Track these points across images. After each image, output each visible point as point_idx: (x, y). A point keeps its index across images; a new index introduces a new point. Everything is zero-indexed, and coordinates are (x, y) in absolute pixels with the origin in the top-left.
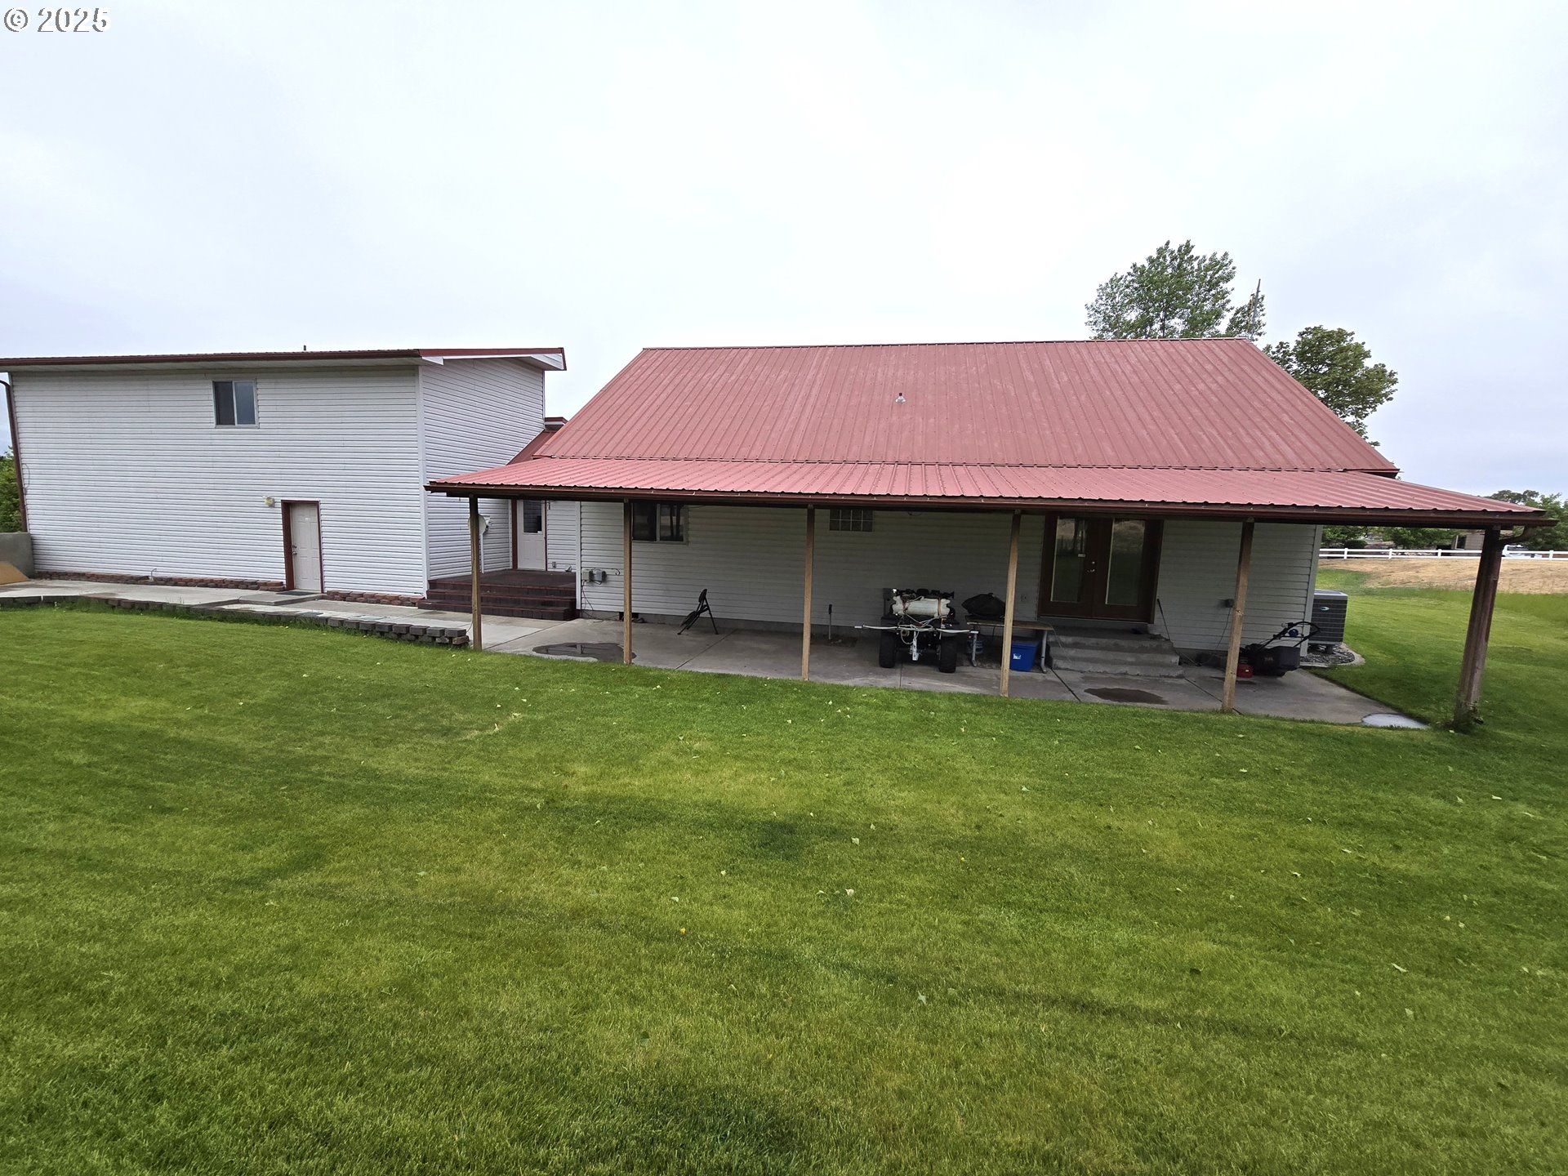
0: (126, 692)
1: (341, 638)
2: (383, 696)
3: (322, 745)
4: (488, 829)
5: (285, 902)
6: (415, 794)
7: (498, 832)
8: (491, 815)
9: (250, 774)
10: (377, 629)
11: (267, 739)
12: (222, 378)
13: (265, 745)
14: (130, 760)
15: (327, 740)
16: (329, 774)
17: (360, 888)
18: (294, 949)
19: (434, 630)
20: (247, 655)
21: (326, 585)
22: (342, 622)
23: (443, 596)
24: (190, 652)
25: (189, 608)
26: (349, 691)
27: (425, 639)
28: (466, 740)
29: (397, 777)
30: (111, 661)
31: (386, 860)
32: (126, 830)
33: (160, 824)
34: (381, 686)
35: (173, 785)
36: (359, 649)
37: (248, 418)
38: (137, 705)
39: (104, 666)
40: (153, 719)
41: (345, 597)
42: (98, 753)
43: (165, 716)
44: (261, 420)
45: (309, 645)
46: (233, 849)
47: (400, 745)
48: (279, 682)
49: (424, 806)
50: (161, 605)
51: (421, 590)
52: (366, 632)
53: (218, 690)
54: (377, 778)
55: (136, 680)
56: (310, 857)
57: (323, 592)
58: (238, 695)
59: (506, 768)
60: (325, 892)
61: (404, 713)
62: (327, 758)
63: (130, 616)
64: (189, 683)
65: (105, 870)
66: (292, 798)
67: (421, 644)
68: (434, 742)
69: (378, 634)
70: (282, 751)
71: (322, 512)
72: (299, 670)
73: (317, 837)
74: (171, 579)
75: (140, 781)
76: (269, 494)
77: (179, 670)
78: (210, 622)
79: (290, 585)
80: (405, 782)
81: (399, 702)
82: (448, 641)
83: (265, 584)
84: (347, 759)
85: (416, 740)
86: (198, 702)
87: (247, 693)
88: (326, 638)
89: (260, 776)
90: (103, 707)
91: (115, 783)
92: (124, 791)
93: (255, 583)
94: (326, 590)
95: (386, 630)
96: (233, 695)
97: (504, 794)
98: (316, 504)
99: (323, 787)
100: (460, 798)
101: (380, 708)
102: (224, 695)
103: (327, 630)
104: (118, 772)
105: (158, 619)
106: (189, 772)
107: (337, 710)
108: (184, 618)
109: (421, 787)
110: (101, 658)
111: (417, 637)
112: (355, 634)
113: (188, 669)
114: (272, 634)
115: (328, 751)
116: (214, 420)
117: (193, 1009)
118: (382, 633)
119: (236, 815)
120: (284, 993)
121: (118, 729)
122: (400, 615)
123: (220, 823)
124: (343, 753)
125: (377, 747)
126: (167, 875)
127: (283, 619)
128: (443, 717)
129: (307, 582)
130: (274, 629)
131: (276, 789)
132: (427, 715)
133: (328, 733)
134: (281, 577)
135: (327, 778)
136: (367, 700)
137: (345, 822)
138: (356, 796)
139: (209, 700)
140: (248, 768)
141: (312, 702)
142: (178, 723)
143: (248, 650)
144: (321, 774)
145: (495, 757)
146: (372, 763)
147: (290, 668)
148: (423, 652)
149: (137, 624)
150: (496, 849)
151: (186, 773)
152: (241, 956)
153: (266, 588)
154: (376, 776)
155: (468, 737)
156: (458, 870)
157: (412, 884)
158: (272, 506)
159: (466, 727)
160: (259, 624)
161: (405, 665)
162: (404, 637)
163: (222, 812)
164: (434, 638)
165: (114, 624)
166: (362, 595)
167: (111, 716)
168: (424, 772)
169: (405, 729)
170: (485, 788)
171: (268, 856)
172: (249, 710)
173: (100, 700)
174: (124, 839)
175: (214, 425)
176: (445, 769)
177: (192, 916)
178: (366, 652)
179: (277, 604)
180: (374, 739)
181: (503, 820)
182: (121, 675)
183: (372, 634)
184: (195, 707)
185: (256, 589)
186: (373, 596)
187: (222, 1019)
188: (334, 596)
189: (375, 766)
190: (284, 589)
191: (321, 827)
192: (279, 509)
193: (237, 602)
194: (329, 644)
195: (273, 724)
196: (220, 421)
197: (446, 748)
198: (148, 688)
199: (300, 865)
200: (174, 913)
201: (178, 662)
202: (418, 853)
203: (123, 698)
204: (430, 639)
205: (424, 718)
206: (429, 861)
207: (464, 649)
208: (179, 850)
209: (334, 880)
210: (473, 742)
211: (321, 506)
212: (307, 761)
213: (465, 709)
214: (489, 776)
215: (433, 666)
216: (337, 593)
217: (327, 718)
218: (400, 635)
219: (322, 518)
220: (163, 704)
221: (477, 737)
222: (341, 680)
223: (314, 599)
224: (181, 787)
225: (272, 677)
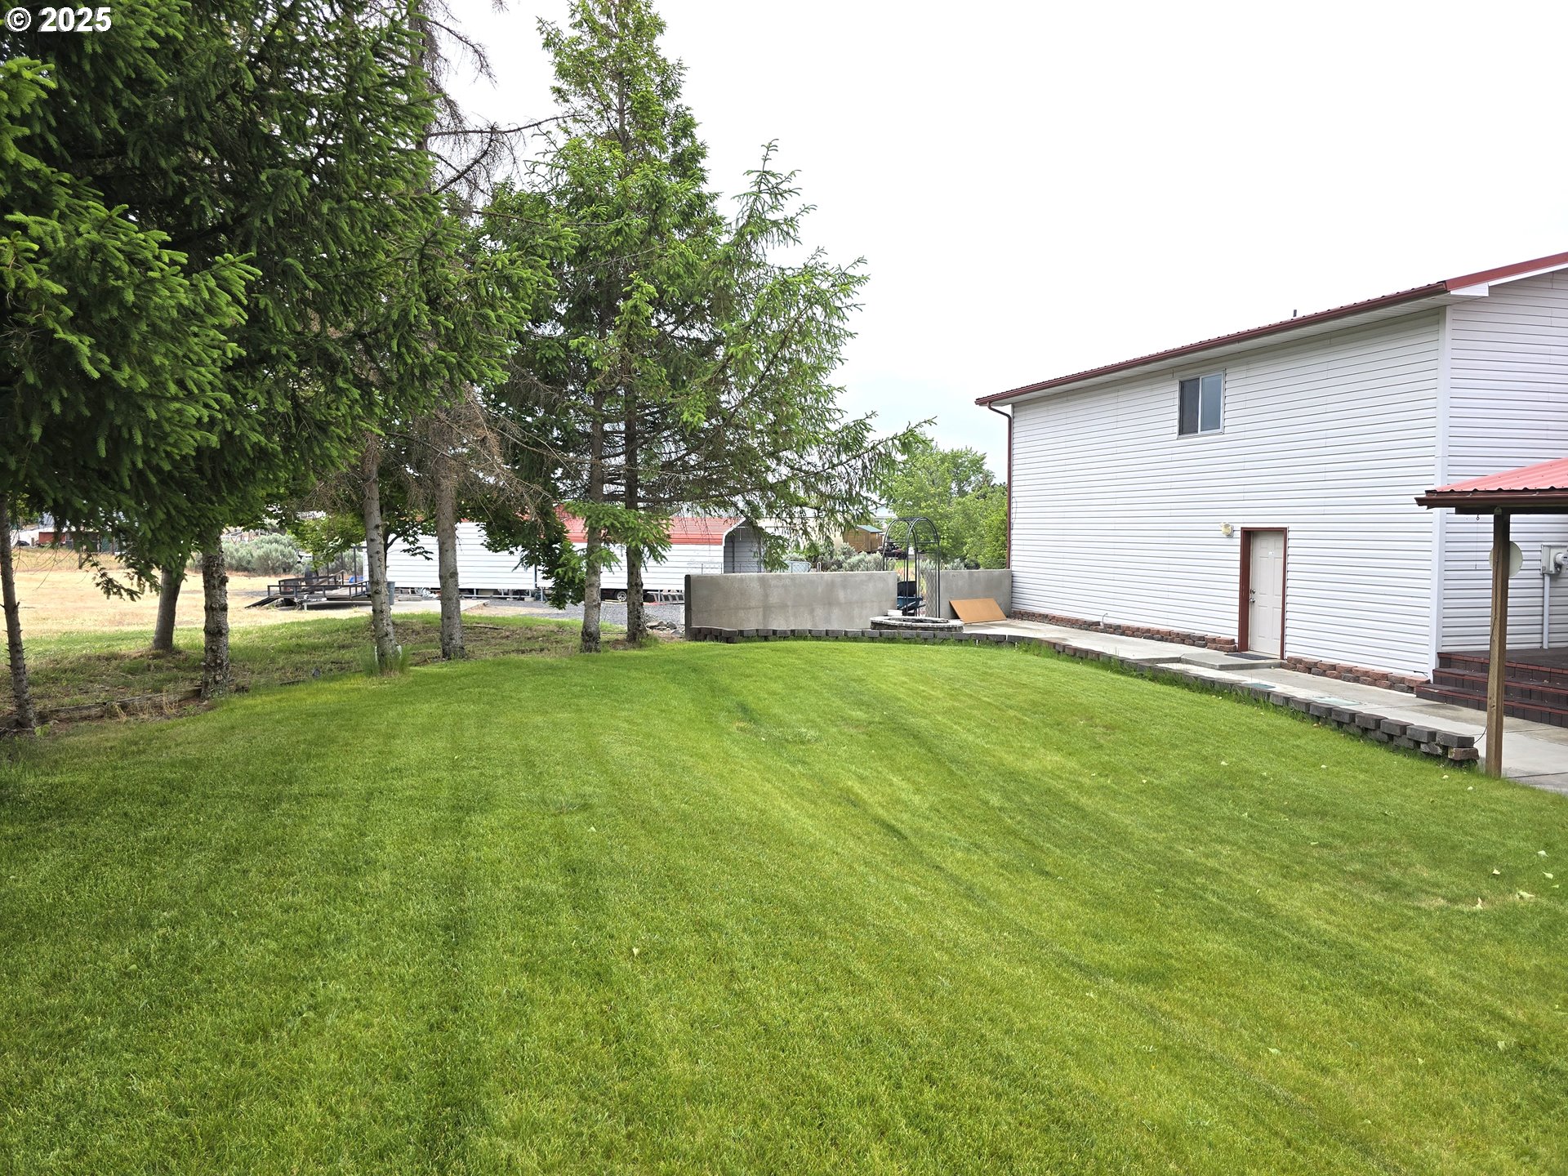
0: (1047, 743)
1: (1284, 722)
2: (1316, 813)
3: (1216, 855)
4: (1399, 1044)
5: (1104, 1002)
6: (1311, 955)
7: (1413, 1052)
8: (1413, 1024)
9: (1129, 863)
10: (1333, 717)
11: (1159, 829)
12: (1189, 375)
13: (1155, 835)
14: (1032, 814)
15: (1226, 850)
16: (1214, 892)
17: (1189, 1027)
18: (1086, 1041)
19: (1419, 730)
20: (1166, 725)
21: (1287, 647)
22: (1288, 700)
23: (1460, 681)
24: (1111, 712)
25: (1122, 661)
26: (1272, 794)
27: (1403, 742)
28: (1419, 908)
29: (1295, 925)
30: (1041, 709)
31: (1236, 1015)
32: (1008, 879)
33: (1037, 883)
34: (1317, 798)
35: (1058, 851)
36: (1301, 742)
37: (1213, 422)
38: (1052, 759)
39: (1035, 713)
40: (1061, 778)
41: (1310, 668)
42: (1009, 800)
43: (1072, 777)
44: (1227, 423)
45: (1238, 724)
46: (1085, 933)
47: (1316, 885)
48: (1192, 766)
49: (1318, 974)
50: (1098, 654)
51: (1424, 667)
52: (1318, 718)
53: (1126, 760)
54: (1270, 916)
55: (1057, 733)
56: (1154, 975)
57: (1282, 658)
58: (1144, 770)
59: (1467, 970)
60: (1151, 1014)
61: (1338, 842)
62: (1218, 872)
63: (1070, 665)
64: (1101, 747)
65: (979, 905)
66: (1162, 905)
67: (1396, 749)
68: (1367, 896)
69: (1334, 725)
70: (1171, 848)
71: (1290, 543)
72: (1218, 755)
73: (1170, 956)
74: (1119, 627)
75: (1033, 838)
76: (1227, 520)
77: (1096, 730)
78: (1140, 681)
79: (1241, 646)
80: (1304, 935)
81: (1337, 826)
82: (1440, 751)
83: (1214, 640)
84: (1240, 881)
85: (1342, 885)
86: (1106, 769)
87: (1154, 770)
88: (1263, 719)
89: (1139, 869)
90: (1025, 755)
91: (1015, 833)
92: (1019, 844)
93: (1202, 638)
94: (1287, 655)
95: (1346, 719)
96: (1140, 770)
97: (1447, 1006)
98: (1282, 532)
99: (1200, 904)
100: (1375, 984)
101: (1305, 828)
102: (1130, 768)
103: (1267, 708)
104: (1019, 823)
105: (1093, 670)
106: (1075, 842)
107: (1250, 816)
108: (1118, 672)
109: (1323, 950)
110: (1034, 703)
111: (1391, 737)
112: (1302, 720)
113: (1104, 730)
114: (1199, 704)
115: (1221, 865)
116: (1176, 429)
117: (982, 1036)
118: (1340, 724)
119: (1103, 901)
120: (1055, 1067)
121: (1031, 781)
122: (1384, 703)
123: (1084, 903)
124: (1239, 871)
125: (1285, 877)
126: (1020, 930)
127: (1217, 687)
128: (1394, 864)
129: (1264, 643)
130: (1205, 697)
131: (1151, 890)
132: (1371, 856)
133: (1229, 842)
134: (1233, 633)
135: (1210, 896)
136: (1294, 813)
137: (1210, 953)
138: (1235, 928)
139: (1115, 770)
140: (1130, 856)
141: (1222, 799)
142: (1080, 787)
143: (1168, 720)
144: (1204, 889)
145: (1458, 947)
146: (1271, 895)
147: (1208, 750)
148: (1395, 763)
149: (1073, 673)
150: (1399, 1074)
151: (1073, 842)
152: (1039, 1020)
153: (1214, 645)
154: (1267, 912)
155: (1423, 905)
156: (1325, 1070)
157: (1253, 1054)
158: (1230, 536)
159: (1428, 888)
160: (1190, 689)
161: (1362, 777)
162: (1372, 735)
163: (1090, 893)
164: (1418, 744)
165: (1054, 670)
166: (1334, 667)
167: (1029, 765)
168: (1335, 931)
169: (1331, 865)
170: (1421, 985)
171: (1116, 953)
172: (1152, 791)
173: (1023, 747)
174: (1003, 886)
175: (1176, 435)
176: (1367, 937)
177: (1020, 971)
178: (1311, 747)
179: (1223, 668)
180: (1283, 867)
181: (1428, 1039)
182: (1046, 725)
183: (1325, 723)
184: (1100, 775)
185: (1204, 646)
186: (1350, 670)
187: (997, 1057)
188: (1296, 665)
189: (1272, 900)
190: (1235, 650)
191: (1181, 948)
192: (1237, 540)
193: (1178, 660)
194: (1265, 727)
195: (1170, 813)
196: (1181, 432)
197: (1382, 909)
198: (1065, 744)
199: (1140, 976)
200: (1010, 962)
201: (1098, 721)
202: (1280, 1026)
203: (1042, 750)
204: (1412, 744)
205: (1366, 858)
206: (1290, 1042)
207: (1469, 769)
208: (1040, 914)
209: (1167, 1007)
210: (1429, 915)
211: (1290, 535)
212: (1193, 869)
213: (1436, 863)
214: (1434, 969)
215: (1406, 786)
216: (1300, 661)
217: (1233, 822)
218: (1366, 730)
219: (1289, 551)
220: (1072, 764)
221: (1441, 909)
222: (1265, 779)
223: (1269, 666)
224: (1065, 855)
225: (1186, 758)
